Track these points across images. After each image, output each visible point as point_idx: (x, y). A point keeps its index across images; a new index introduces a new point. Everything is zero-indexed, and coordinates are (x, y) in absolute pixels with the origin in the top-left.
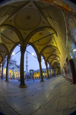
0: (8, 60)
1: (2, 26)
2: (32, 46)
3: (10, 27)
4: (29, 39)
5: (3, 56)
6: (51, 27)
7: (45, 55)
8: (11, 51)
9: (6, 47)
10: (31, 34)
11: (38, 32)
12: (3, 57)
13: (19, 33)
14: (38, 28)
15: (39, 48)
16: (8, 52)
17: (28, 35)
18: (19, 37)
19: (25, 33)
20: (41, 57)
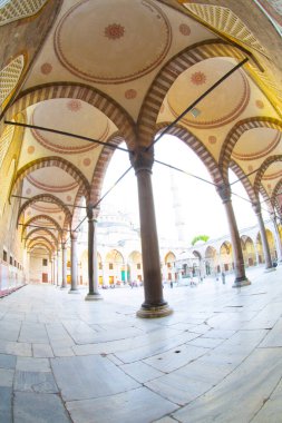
0: (90, 215)
1: (21, 100)
2: (179, 137)
3: (56, 89)
4: (157, 112)
5: (66, 202)
6: (221, 41)
7: (244, 165)
8: (94, 175)
9: (70, 167)
10: (156, 88)
11: (179, 73)
12: (70, 209)
13: (105, 100)
14: (173, 59)
15: (212, 139)
16: (85, 182)
17: (147, 98)
18: (109, 116)
19: (131, 94)
20: (227, 174)
